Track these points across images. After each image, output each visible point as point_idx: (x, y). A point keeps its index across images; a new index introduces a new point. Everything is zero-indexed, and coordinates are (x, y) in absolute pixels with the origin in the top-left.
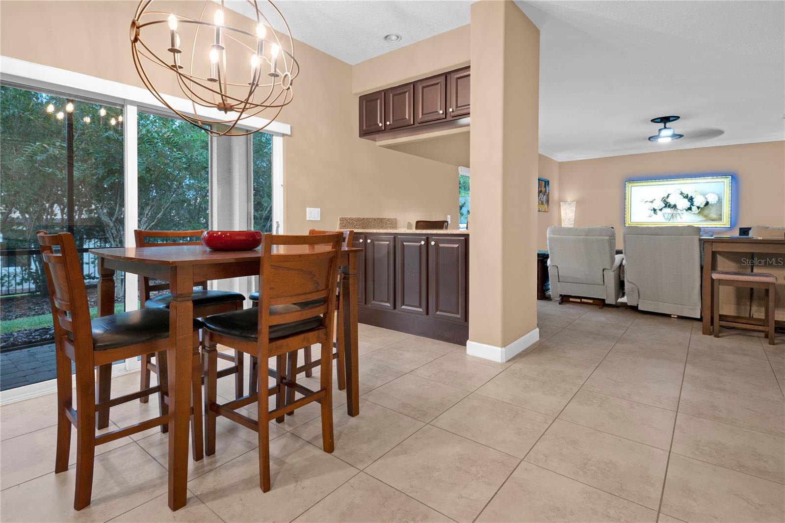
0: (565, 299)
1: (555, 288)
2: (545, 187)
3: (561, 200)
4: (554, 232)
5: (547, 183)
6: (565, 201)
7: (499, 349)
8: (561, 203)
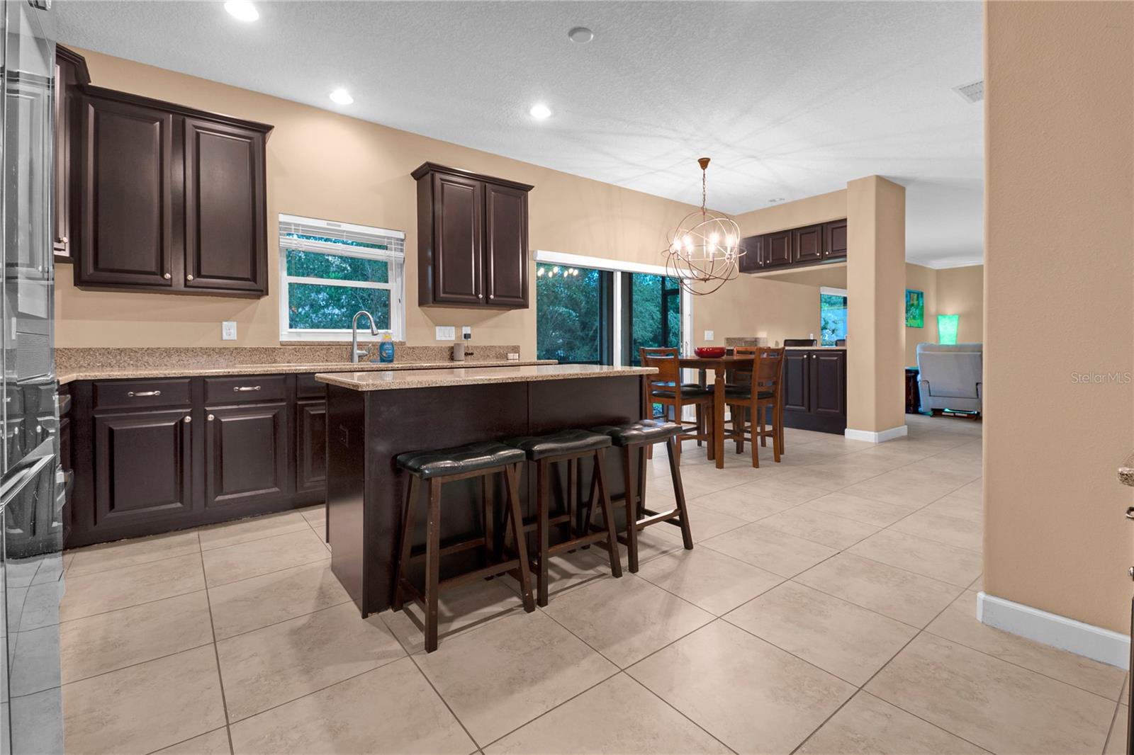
0: (937, 413)
1: (926, 402)
2: (918, 299)
3: (939, 313)
4: (924, 349)
5: (920, 295)
6: (944, 315)
7: (873, 433)
8: (940, 317)
